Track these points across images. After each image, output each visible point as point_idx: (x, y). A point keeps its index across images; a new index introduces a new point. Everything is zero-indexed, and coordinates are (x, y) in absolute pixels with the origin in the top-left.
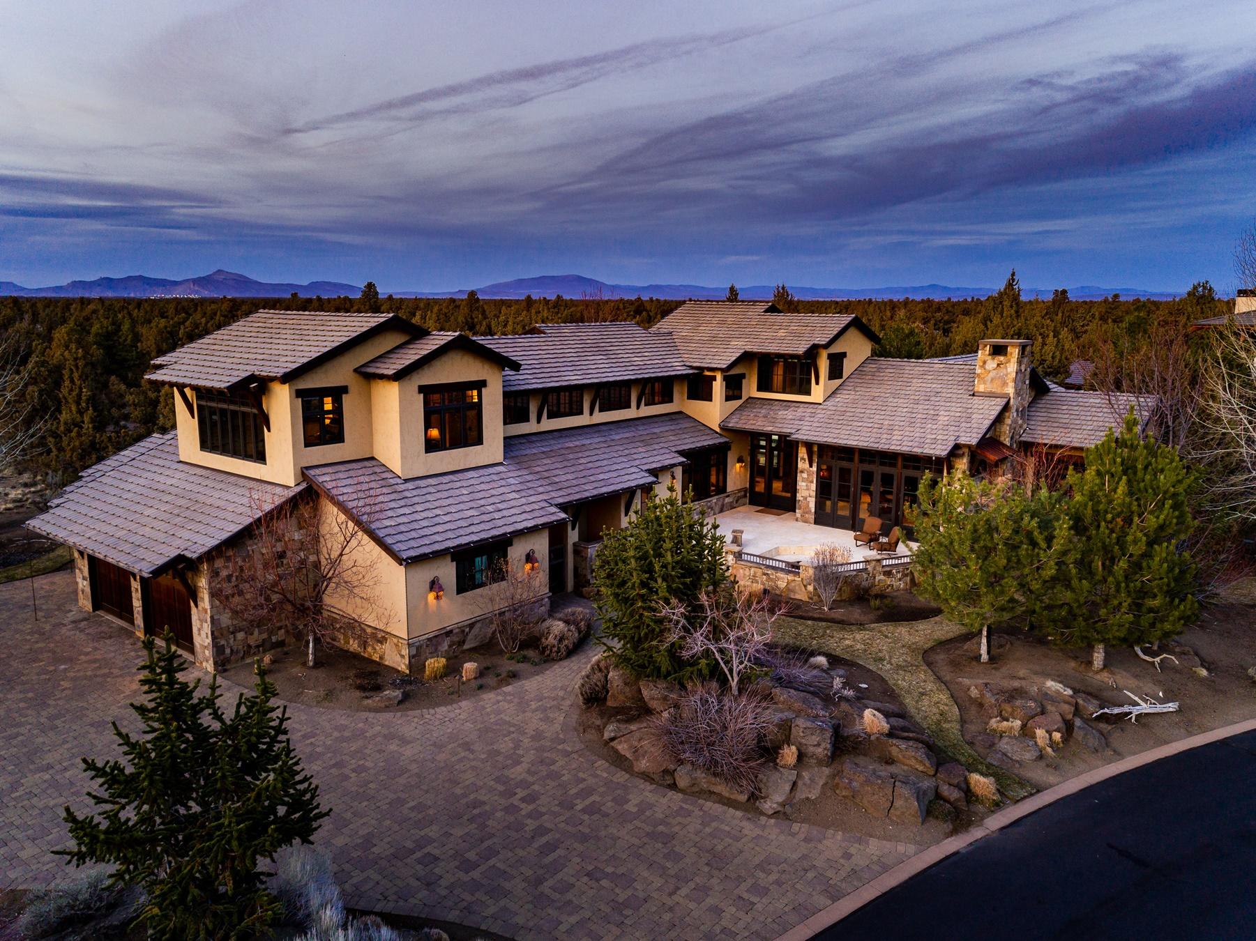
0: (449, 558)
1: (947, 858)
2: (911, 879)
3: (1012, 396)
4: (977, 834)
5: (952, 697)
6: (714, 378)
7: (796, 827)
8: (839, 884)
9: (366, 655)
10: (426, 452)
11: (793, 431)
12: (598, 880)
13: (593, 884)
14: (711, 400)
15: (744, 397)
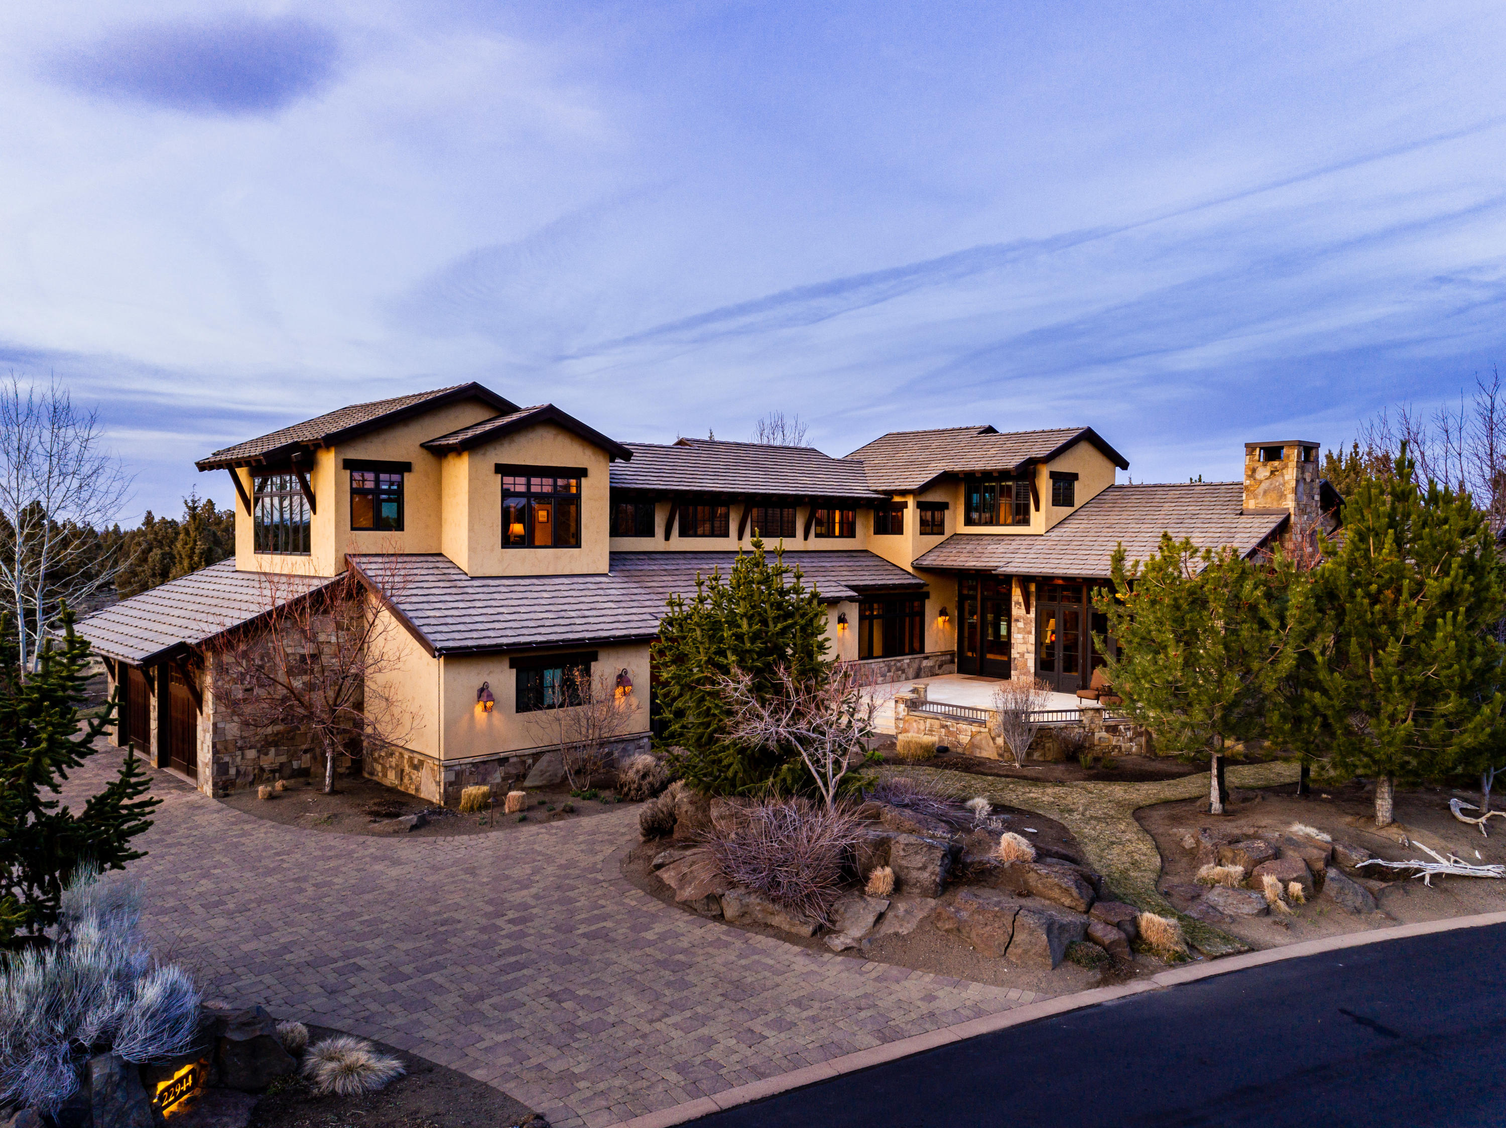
0: (506, 664)
1: (1080, 1009)
2: (1013, 1027)
3: (1292, 511)
4: (1137, 987)
5: (1158, 848)
6: (905, 505)
7: (870, 966)
8: (901, 1025)
9: (402, 789)
10: (503, 547)
11: (1001, 564)
12: (559, 1002)
13: (553, 1005)
14: (902, 533)
15: (948, 532)
